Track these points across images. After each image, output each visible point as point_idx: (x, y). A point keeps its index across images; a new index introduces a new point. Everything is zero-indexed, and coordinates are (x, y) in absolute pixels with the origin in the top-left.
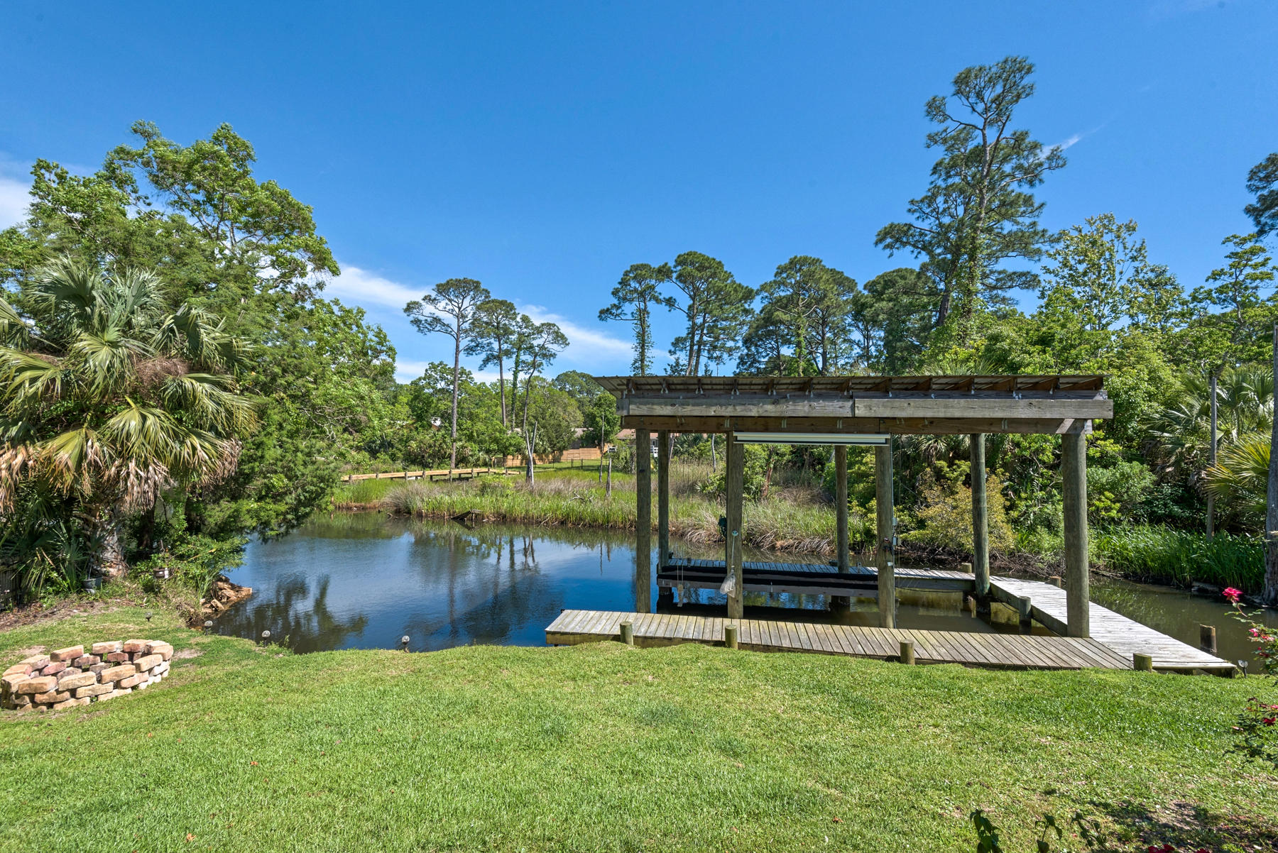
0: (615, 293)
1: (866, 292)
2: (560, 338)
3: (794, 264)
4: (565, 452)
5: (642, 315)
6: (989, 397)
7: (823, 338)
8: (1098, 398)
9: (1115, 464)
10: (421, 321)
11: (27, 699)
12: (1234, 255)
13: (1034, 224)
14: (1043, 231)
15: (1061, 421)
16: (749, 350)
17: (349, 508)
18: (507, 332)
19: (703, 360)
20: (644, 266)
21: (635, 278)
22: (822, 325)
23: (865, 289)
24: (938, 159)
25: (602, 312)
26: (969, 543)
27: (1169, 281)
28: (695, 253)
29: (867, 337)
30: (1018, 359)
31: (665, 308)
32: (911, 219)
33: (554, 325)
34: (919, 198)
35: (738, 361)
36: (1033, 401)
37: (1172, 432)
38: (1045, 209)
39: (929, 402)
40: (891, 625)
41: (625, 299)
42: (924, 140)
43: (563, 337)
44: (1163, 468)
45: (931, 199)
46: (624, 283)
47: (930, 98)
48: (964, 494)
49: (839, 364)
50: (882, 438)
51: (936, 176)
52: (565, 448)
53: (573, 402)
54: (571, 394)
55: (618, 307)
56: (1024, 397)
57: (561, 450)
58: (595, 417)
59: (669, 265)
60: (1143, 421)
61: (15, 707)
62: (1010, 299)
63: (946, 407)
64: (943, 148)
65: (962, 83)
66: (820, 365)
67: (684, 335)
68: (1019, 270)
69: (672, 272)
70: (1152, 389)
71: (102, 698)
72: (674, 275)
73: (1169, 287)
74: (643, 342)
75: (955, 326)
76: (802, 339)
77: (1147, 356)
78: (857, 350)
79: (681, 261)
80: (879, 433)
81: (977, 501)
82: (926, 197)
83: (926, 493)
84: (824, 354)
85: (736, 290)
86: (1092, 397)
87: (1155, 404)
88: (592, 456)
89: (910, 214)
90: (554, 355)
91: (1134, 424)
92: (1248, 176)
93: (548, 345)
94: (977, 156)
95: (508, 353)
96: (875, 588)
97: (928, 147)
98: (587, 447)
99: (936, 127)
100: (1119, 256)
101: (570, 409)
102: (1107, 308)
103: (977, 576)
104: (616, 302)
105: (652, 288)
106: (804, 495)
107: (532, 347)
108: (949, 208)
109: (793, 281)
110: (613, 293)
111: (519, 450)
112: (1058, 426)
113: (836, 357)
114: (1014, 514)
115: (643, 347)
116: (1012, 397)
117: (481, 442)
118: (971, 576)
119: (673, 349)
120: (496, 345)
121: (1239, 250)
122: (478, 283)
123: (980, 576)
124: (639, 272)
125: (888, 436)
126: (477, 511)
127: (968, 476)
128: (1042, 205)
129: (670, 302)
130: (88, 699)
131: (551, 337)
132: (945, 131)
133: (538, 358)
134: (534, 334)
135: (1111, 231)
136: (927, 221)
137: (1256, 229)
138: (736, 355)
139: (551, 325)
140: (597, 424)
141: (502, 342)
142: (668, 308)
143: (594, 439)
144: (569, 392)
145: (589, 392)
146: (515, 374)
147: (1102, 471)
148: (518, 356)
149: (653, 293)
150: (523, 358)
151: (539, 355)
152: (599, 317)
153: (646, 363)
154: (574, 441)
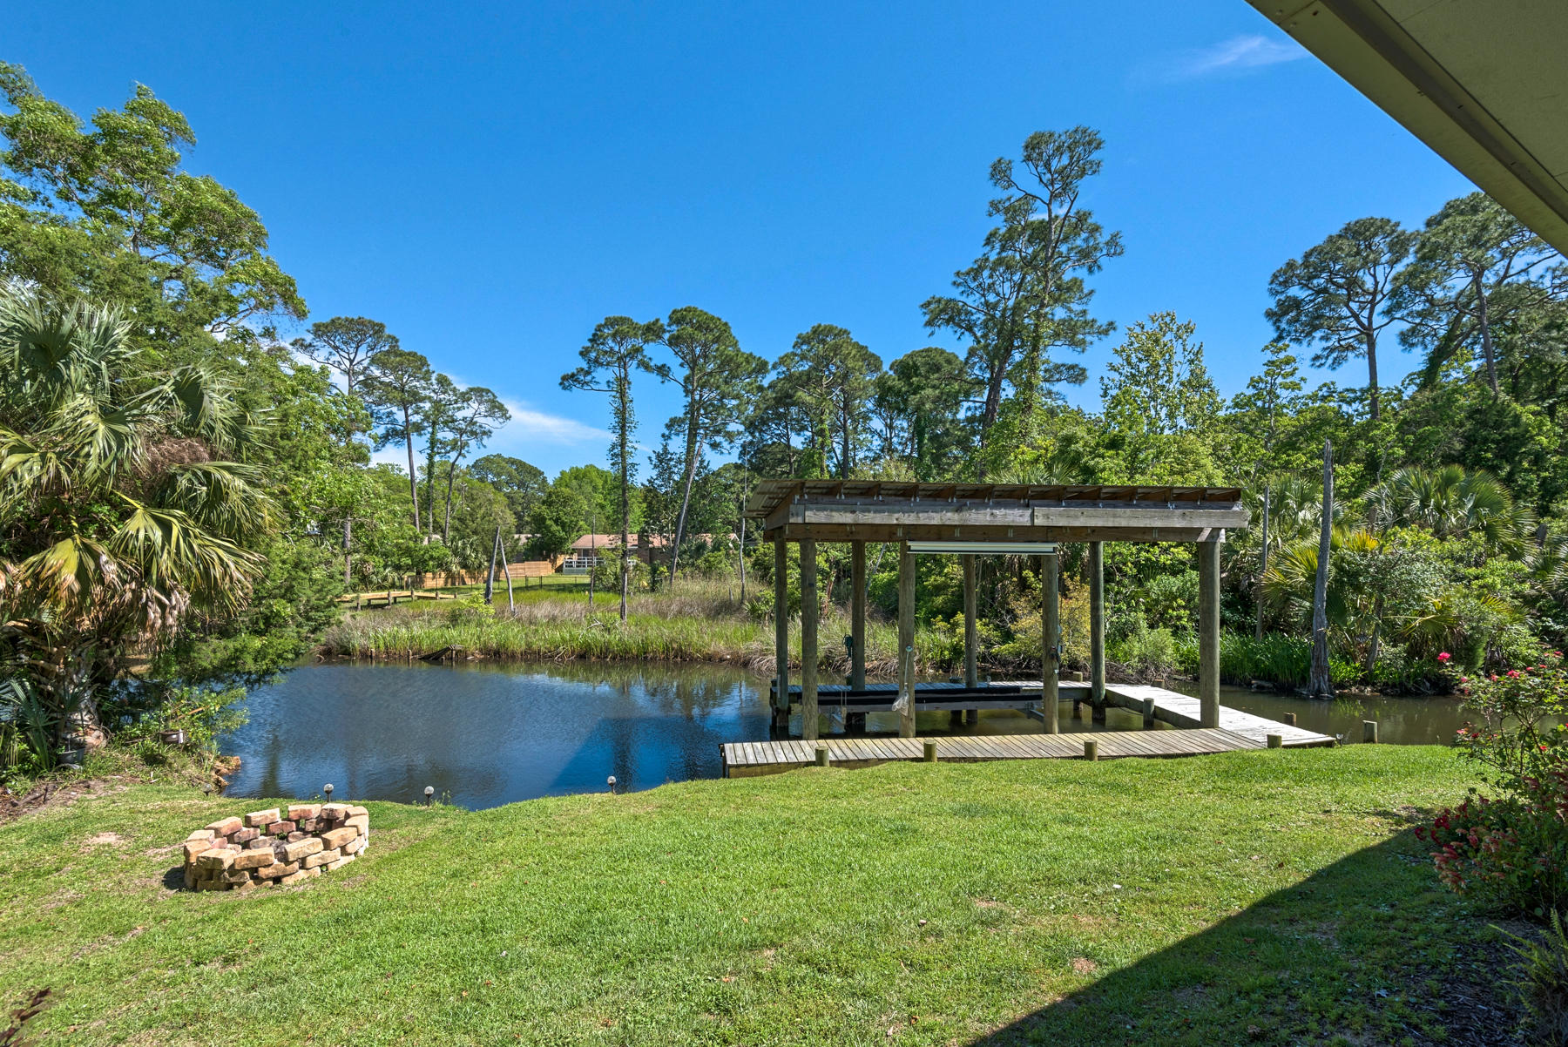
0: (584, 353)
1: (891, 373)
2: (496, 408)
3: (819, 334)
5: (622, 384)
6: (1148, 507)
7: (844, 425)
8: (1235, 509)
11: (247, 874)
12: (1272, 363)
13: (1084, 312)
14: (1093, 321)
15: (1200, 530)
18: (416, 397)
20: (623, 320)
21: (614, 336)
22: (843, 410)
23: (893, 369)
24: (992, 229)
25: (564, 378)
27: (1208, 385)
28: (695, 310)
29: (890, 427)
30: (1092, 463)
31: (655, 378)
32: (955, 293)
33: (488, 391)
34: (964, 270)
38: (1094, 298)
39: (1100, 511)
40: (1057, 730)
41: (597, 362)
42: (987, 207)
43: (501, 408)
45: (976, 272)
47: (996, 159)
50: (1049, 547)
51: (988, 248)
52: (505, 561)
53: (501, 498)
54: (497, 486)
55: (588, 373)
58: (544, 519)
59: (661, 322)
61: (230, 887)
62: (1057, 394)
63: (1115, 516)
64: (1003, 217)
65: (1034, 148)
67: (680, 413)
68: (1069, 362)
69: (664, 331)
71: (333, 867)
72: (667, 336)
73: (1206, 390)
74: (623, 424)
75: (1016, 423)
76: (825, 426)
77: (1202, 462)
78: (878, 442)
79: (678, 318)
80: (1046, 542)
81: (1096, 609)
82: (972, 270)
84: (845, 446)
85: (748, 362)
86: (1230, 508)
88: (542, 571)
89: (954, 288)
90: (488, 433)
92: (1269, 280)
93: (480, 420)
94: (1040, 233)
95: (419, 428)
97: (990, 215)
98: (535, 560)
99: (999, 194)
100: (1178, 358)
103: (1094, 684)
104: (585, 366)
105: (638, 350)
107: (454, 420)
108: (993, 284)
109: (816, 355)
110: (581, 354)
111: (442, 565)
112: (1199, 535)
115: (623, 428)
117: (385, 555)
118: (1088, 685)
119: (667, 433)
120: (400, 416)
121: (1275, 358)
122: (382, 326)
123: (1097, 683)
124: (618, 327)
125: (1057, 545)
126: (458, 647)
128: (1091, 292)
129: (663, 371)
130: (318, 869)
131: (483, 408)
132: (1009, 199)
133: (465, 437)
134: (456, 402)
135: (1171, 330)
136: (972, 298)
137: (1275, 335)
138: (738, 442)
139: (483, 390)
140: (548, 528)
141: (410, 411)
142: (659, 379)
143: (543, 550)
144: (493, 483)
145: (521, 485)
146: (430, 457)
147: (1172, 579)
148: (433, 433)
149: (640, 357)
150: (440, 435)
151: (466, 433)
152: (561, 384)
153: (627, 449)
154: (519, 552)
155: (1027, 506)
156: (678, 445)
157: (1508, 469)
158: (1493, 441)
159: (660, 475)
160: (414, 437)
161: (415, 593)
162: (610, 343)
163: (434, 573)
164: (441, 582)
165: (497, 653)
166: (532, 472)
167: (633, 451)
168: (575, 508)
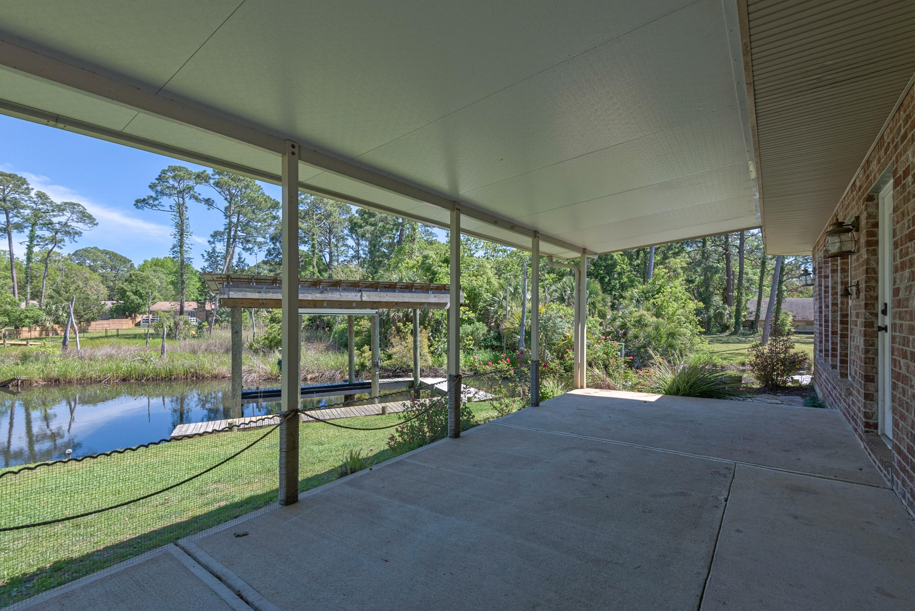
0: (152, 187)
1: (357, 215)
2: (85, 217)
4: (93, 323)
5: (180, 210)
6: (419, 292)
7: (330, 242)
9: (473, 323)
15: (446, 304)
16: (275, 245)
18: (16, 205)
19: (238, 249)
20: (181, 169)
21: (173, 177)
22: (329, 233)
23: (357, 213)
25: (137, 201)
26: (412, 364)
29: (358, 244)
30: (435, 269)
31: (203, 206)
33: (78, 205)
35: (266, 252)
36: (436, 295)
37: (494, 307)
39: (396, 294)
40: (377, 402)
41: (162, 193)
43: (90, 217)
44: (491, 324)
46: (161, 179)
48: (410, 339)
49: (340, 260)
50: (374, 311)
52: (93, 319)
53: (95, 276)
54: (93, 269)
55: (155, 199)
56: (433, 293)
57: (88, 321)
58: (125, 291)
59: (207, 173)
60: (485, 302)
63: (403, 297)
66: (328, 260)
67: (222, 229)
69: (210, 178)
70: (488, 287)
72: (212, 181)
74: (181, 231)
75: (407, 247)
76: (315, 242)
78: (351, 252)
79: (219, 171)
80: (373, 309)
81: (415, 342)
83: (393, 340)
84: (330, 253)
85: (265, 201)
87: (489, 294)
90: (79, 234)
91: (481, 303)
93: (71, 223)
95: (19, 227)
96: (370, 387)
98: (117, 318)
101: (91, 283)
102: (474, 246)
104: (153, 194)
105: (190, 188)
106: (322, 346)
107: (51, 223)
109: (309, 201)
110: (150, 187)
111: (37, 322)
112: (445, 306)
113: (338, 256)
114: (432, 349)
115: (181, 235)
116: (428, 293)
118: (412, 379)
119: (212, 240)
123: (416, 378)
124: (177, 172)
125: (377, 311)
126: (23, 377)
127: (412, 330)
129: (209, 202)
131: (75, 217)
133: (59, 236)
134: (53, 211)
138: (265, 248)
139: (74, 204)
140: (128, 297)
141: (10, 215)
142: (206, 206)
143: (125, 311)
144: (90, 266)
145: (113, 268)
146: (30, 248)
147: (468, 326)
148: (32, 231)
149: (192, 192)
150: (39, 233)
151: (61, 232)
152: (135, 205)
153: (184, 248)
154: (104, 313)
155: (360, 291)
156: (220, 247)
157: (608, 278)
158: (603, 266)
159: (210, 266)
160: (14, 233)
161: (7, 342)
162: (171, 182)
163: (30, 327)
164: (36, 334)
165: (57, 381)
166: (123, 260)
167: (189, 249)
168: (150, 284)
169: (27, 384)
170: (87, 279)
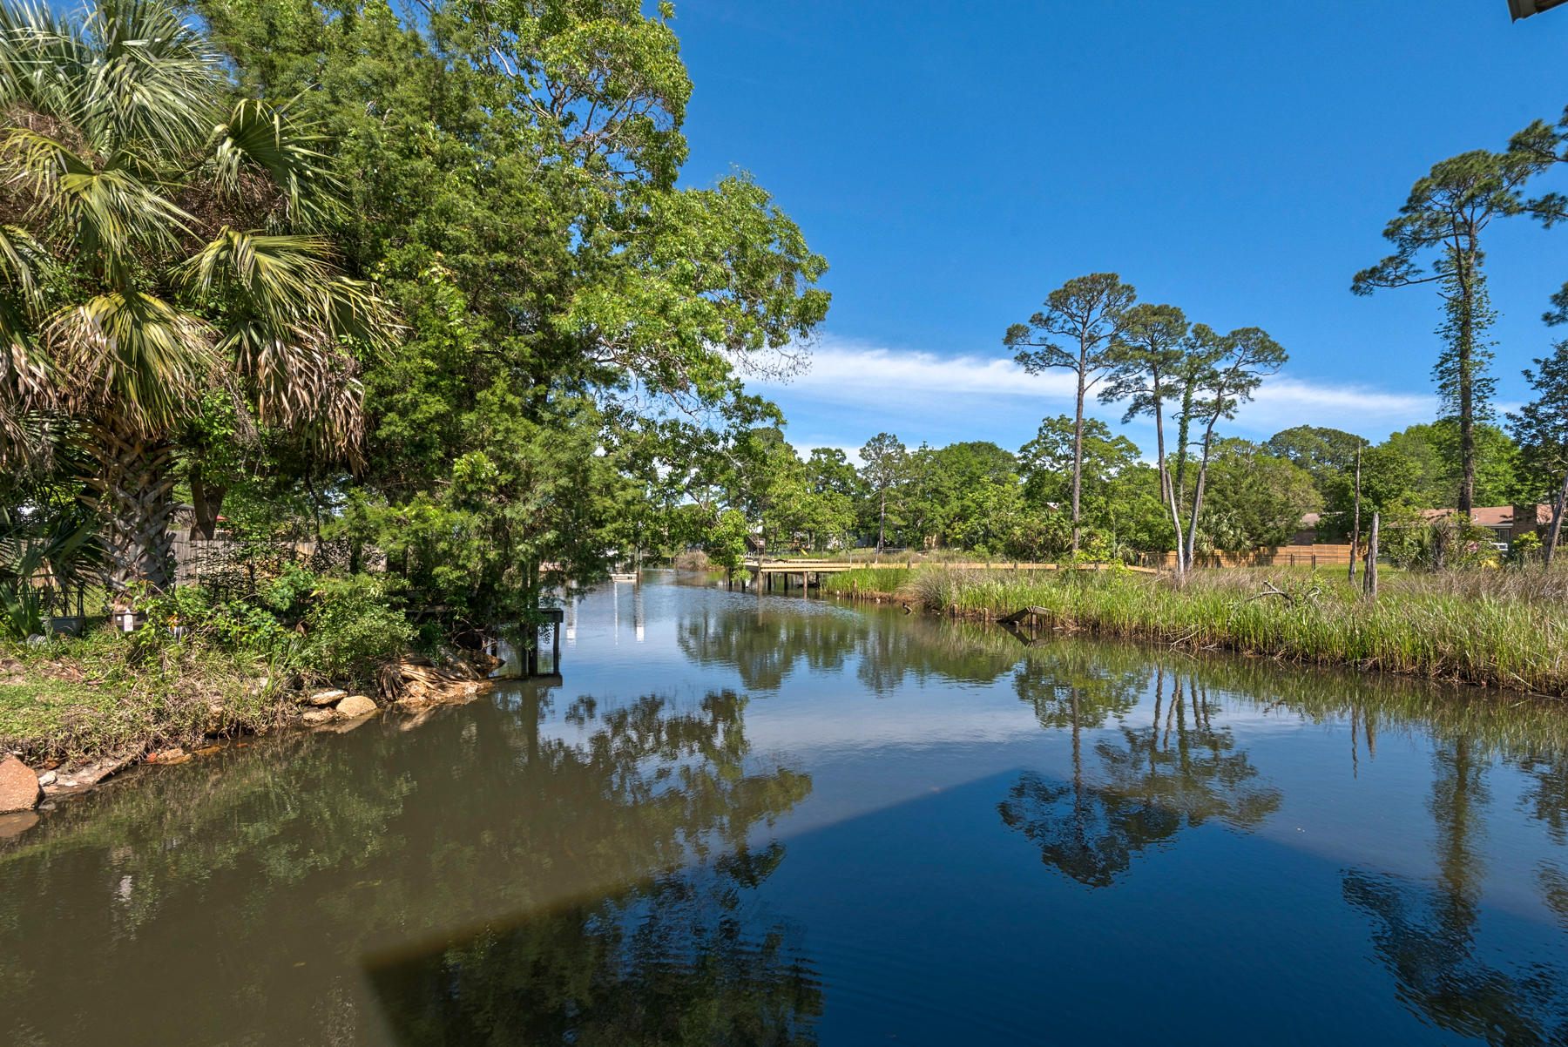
0: (1392, 232)
2: (1268, 350)
4: (1280, 549)
5: (1462, 263)
10: (1029, 356)
17: (873, 599)
18: (1170, 356)
25: (1358, 279)
33: (1258, 330)
41: (1417, 239)
43: (1274, 348)
46: (1415, 201)
52: (1280, 542)
53: (1303, 475)
54: (1300, 464)
55: (1400, 261)
57: (1275, 544)
59: (1544, 126)
90: (1256, 384)
93: (1244, 368)
95: (1170, 391)
98: (1325, 542)
101: (1295, 487)
104: (1394, 250)
107: (1214, 375)
110: (1387, 233)
115: (1464, 327)
117: (1122, 530)
120: (1150, 383)
122: (1113, 277)
126: (1041, 610)
131: (1249, 355)
133: (1226, 393)
134: (1217, 353)
139: (1249, 331)
141: (1160, 373)
144: (1296, 460)
146: (1184, 422)
148: (1188, 394)
151: (1228, 387)
152: (1353, 288)
153: (1472, 357)
154: (1300, 531)
160: (1165, 402)
166: (1352, 442)
167: (1485, 359)
168: (1399, 471)
169: (1045, 626)
170: (1288, 481)
